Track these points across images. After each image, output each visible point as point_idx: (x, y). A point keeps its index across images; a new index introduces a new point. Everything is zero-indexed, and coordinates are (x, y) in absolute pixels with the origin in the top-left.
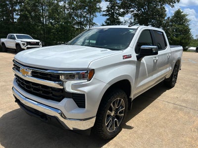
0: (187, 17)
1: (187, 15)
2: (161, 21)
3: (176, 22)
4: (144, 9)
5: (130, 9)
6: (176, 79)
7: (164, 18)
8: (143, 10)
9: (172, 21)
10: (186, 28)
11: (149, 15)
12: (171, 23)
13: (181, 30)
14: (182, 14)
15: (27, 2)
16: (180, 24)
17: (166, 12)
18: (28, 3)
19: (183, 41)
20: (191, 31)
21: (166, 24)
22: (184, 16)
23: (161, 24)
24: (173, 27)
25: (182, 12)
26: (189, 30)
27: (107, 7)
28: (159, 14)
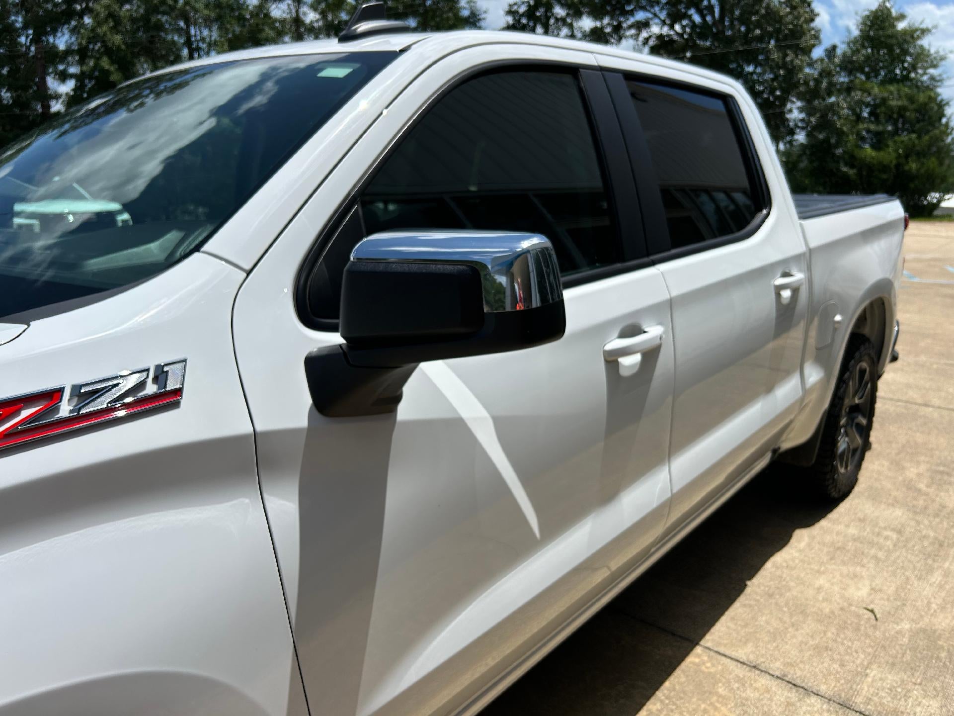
0: (925, 42)
1: (925, 31)
2: (792, 71)
3: (870, 67)
4: (700, 12)
5: (631, 13)
6: (865, 431)
7: (807, 51)
8: (697, 19)
9: (849, 65)
10: (922, 98)
11: (730, 41)
12: (843, 79)
13: (902, 110)
14: (901, 26)
15: (107, 7)
16: (892, 79)
17: (817, 23)
18: (111, 15)
19: (913, 166)
20: (948, 111)
21: (818, 81)
22: (913, 35)
23: (796, 85)
24: (857, 95)
25: (902, 17)
26: (941, 106)
27: (510, 12)
28: (778, 31)
